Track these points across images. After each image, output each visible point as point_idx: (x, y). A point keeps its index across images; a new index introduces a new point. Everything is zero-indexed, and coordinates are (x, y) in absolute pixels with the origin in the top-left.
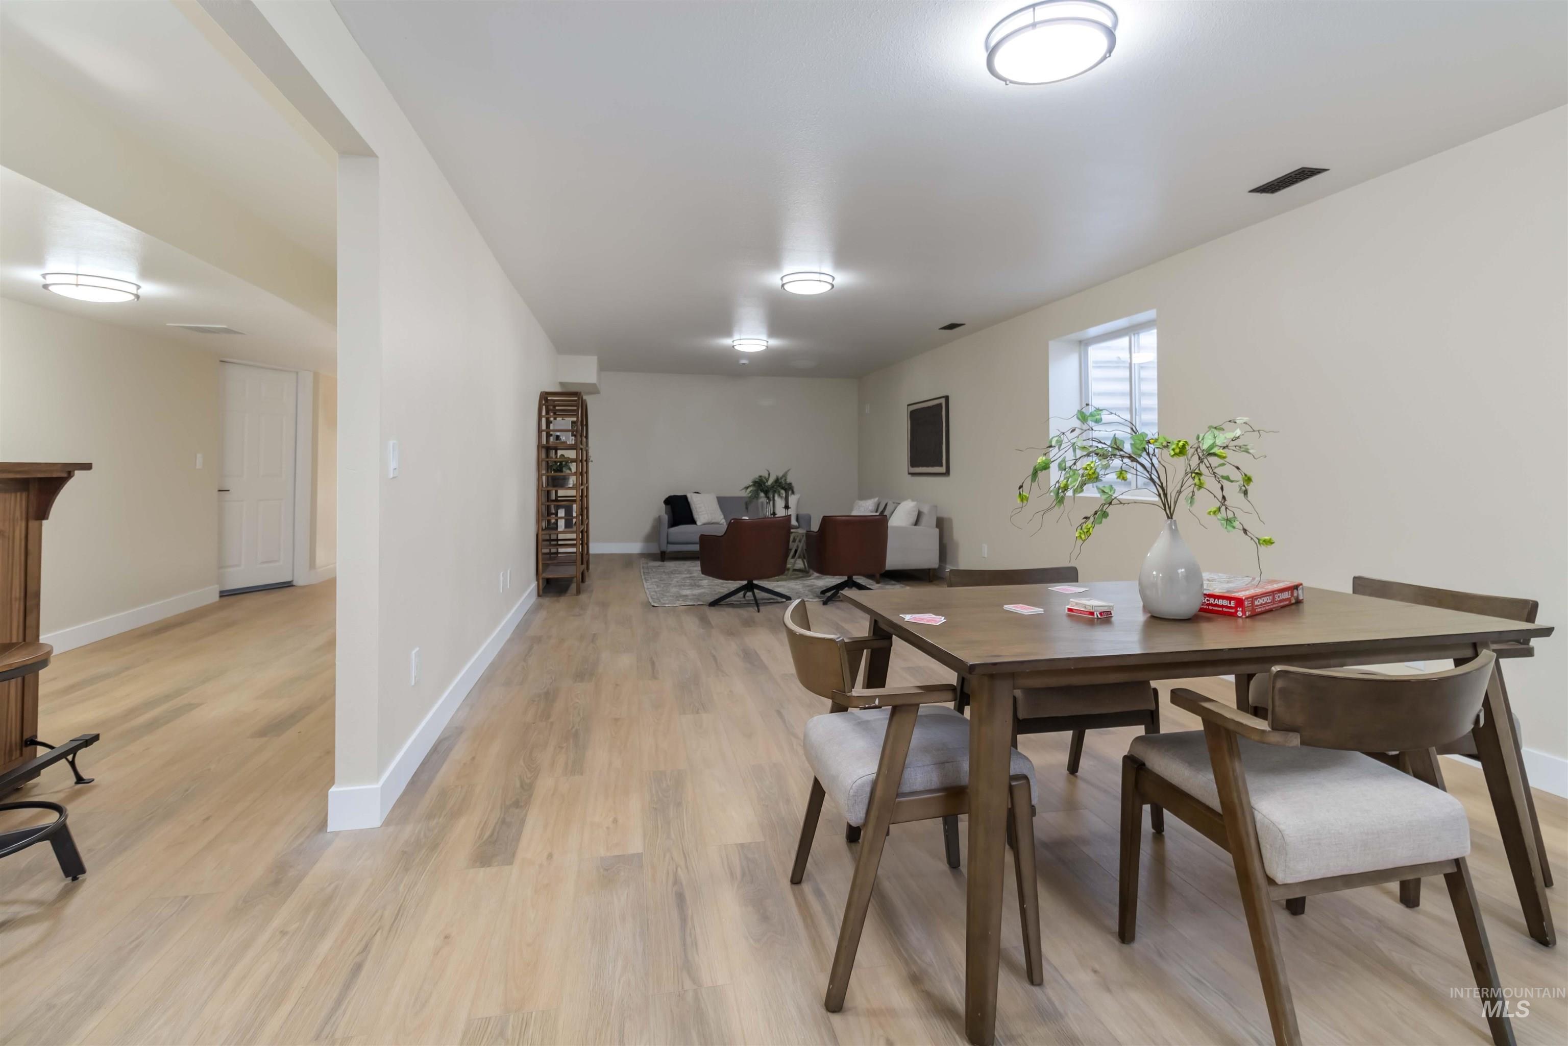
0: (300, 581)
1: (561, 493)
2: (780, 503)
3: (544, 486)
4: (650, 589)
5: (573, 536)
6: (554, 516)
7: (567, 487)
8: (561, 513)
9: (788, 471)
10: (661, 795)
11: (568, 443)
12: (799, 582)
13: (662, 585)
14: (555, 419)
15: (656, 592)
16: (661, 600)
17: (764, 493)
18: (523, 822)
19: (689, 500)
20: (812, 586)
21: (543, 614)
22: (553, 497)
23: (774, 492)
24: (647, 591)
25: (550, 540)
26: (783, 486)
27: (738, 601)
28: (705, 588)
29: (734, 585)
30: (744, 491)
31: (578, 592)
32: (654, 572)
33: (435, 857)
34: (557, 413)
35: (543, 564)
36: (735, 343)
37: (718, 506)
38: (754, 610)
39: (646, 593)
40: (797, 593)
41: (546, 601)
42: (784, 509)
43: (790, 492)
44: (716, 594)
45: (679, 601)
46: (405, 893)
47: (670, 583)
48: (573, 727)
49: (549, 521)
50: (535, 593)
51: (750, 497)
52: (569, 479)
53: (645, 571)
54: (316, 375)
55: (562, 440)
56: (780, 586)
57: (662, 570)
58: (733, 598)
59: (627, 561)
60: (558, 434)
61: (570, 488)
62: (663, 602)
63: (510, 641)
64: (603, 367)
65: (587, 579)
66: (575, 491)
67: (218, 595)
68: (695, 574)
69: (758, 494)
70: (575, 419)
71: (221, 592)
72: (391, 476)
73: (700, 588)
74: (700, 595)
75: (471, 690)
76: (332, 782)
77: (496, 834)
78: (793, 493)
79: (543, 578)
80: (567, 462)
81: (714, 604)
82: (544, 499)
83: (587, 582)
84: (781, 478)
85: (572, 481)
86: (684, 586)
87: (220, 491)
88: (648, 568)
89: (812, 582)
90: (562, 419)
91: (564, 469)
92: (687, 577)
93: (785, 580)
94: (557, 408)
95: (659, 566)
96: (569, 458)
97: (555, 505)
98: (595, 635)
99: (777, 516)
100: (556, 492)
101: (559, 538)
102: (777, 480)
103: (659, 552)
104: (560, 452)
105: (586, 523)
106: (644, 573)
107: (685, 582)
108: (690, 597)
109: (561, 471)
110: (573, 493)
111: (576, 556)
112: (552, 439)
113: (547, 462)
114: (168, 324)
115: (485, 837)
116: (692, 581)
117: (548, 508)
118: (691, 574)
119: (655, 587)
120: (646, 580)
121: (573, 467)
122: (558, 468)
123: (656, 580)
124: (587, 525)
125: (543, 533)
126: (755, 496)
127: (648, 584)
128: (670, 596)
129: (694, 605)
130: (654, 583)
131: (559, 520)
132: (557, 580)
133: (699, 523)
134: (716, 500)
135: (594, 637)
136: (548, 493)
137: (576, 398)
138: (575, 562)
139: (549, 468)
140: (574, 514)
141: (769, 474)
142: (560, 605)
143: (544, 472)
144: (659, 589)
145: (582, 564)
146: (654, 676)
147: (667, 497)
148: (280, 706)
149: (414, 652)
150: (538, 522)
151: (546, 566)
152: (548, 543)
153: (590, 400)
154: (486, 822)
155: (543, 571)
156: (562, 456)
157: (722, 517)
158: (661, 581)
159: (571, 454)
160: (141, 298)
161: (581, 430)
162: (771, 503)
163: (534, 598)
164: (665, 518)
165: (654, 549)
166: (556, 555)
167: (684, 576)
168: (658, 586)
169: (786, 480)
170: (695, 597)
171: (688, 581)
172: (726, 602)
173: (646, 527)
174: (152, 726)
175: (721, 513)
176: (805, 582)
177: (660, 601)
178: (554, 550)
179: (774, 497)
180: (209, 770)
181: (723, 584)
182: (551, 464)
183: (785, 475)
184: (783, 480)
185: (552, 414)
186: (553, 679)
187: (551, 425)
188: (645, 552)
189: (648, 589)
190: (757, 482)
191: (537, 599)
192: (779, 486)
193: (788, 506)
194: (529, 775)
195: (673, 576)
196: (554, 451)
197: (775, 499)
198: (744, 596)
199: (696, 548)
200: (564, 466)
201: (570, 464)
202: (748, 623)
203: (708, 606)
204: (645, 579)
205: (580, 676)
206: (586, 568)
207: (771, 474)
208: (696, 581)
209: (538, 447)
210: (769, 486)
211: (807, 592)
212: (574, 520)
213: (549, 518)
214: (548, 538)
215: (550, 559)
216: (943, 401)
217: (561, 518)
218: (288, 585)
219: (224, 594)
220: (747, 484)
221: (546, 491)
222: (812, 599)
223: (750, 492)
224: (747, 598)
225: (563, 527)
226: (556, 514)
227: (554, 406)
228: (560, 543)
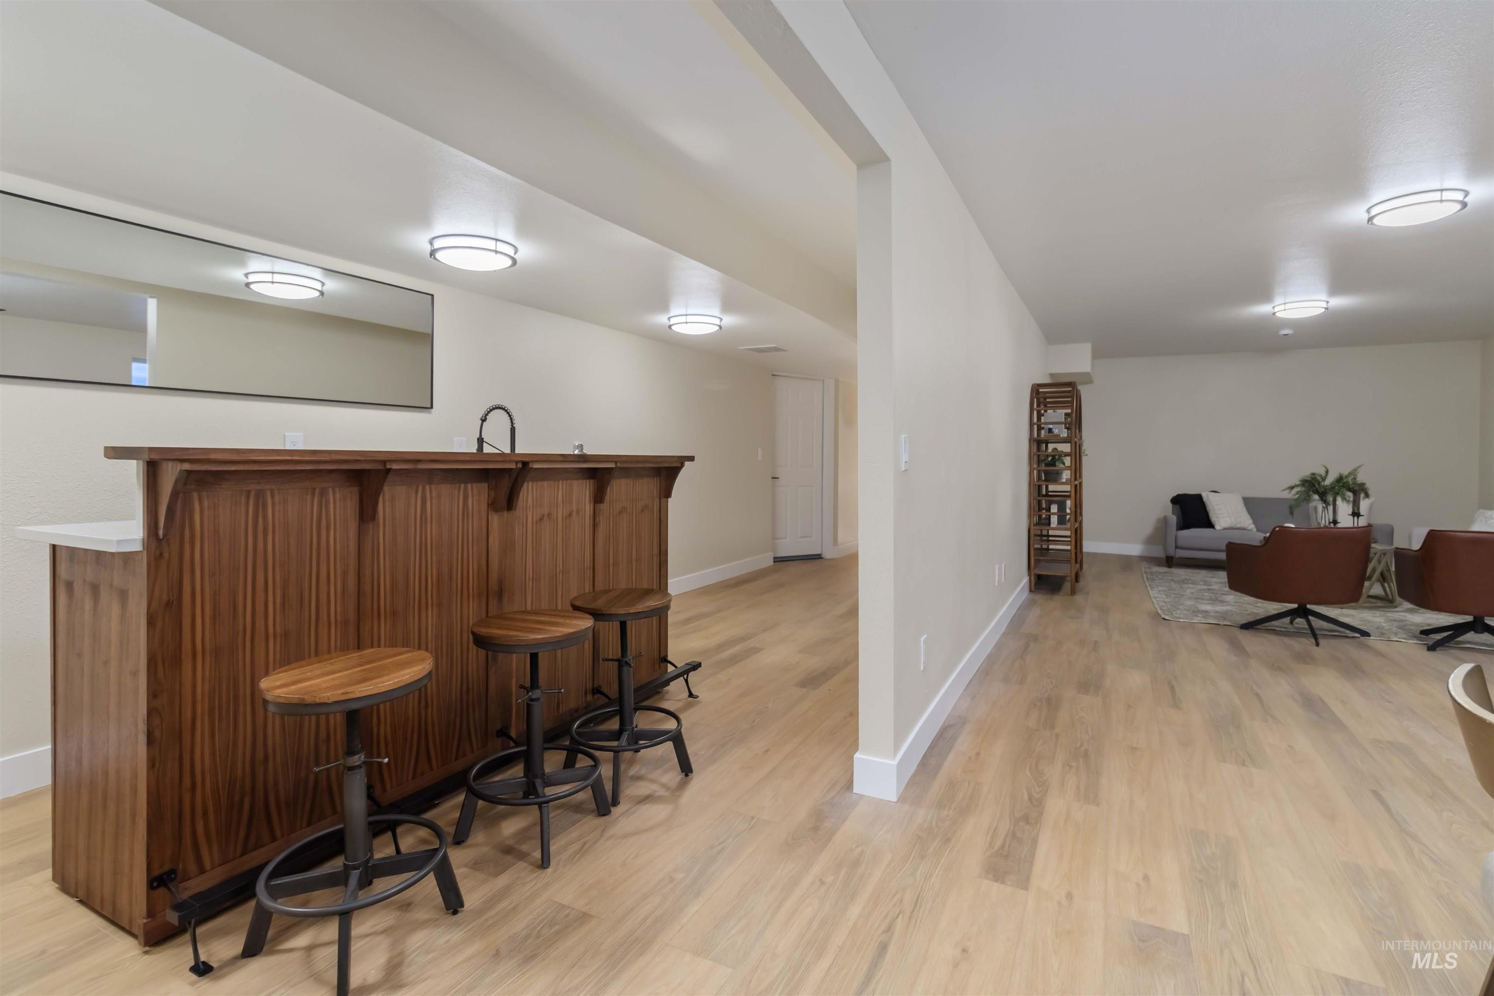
0: (827, 555)
1: (1052, 487)
2: (1344, 510)
3: (1035, 480)
4: (1158, 598)
5: (1068, 533)
6: (1044, 511)
7: (1060, 482)
8: (1054, 508)
9: (1359, 467)
10: (1204, 863)
11: (1061, 436)
12: (1378, 613)
13: (1173, 596)
14: (1046, 411)
15: (1165, 602)
16: (1174, 613)
17: (1319, 496)
18: (1035, 842)
19: (1205, 500)
20: (1402, 621)
21: (1035, 612)
22: (1044, 492)
23: (1336, 494)
24: (1154, 600)
25: (1041, 536)
26: (1351, 486)
27: (1281, 627)
28: (1229, 605)
29: (1274, 608)
30: (1287, 491)
31: (1073, 592)
32: (1160, 579)
33: (946, 854)
34: (1048, 406)
35: (1034, 559)
36: (1276, 309)
37: (1245, 509)
38: (1309, 642)
39: (1153, 602)
40: (1377, 628)
41: (1039, 597)
42: (1351, 517)
43: (1362, 495)
44: (1248, 614)
45: (1197, 616)
46: (922, 882)
47: (1183, 594)
48: (1082, 745)
49: (1040, 516)
50: (1027, 588)
51: (1296, 500)
52: (1062, 473)
53: (1149, 577)
54: (837, 382)
55: (1055, 433)
56: (1347, 616)
57: (1171, 578)
58: (1274, 623)
59: (1126, 563)
60: (1051, 426)
61: (1063, 483)
62: (1178, 615)
63: (1005, 634)
64: (1097, 355)
65: (1081, 579)
66: (1069, 486)
67: (772, 560)
68: (1215, 587)
69: (1309, 496)
70: (1069, 411)
71: (775, 558)
72: (904, 469)
73: (1225, 604)
74: (1226, 613)
75: (970, 681)
76: (856, 749)
77: (1006, 847)
78: (1367, 496)
79: (1035, 574)
80: (1060, 456)
81: (1248, 626)
82: (1036, 494)
83: (1082, 583)
84: (1347, 477)
85: (1066, 475)
86: (1202, 599)
87: (773, 478)
88: (1151, 573)
89: (1402, 616)
90: (1054, 412)
91: (1057, 463)
92: (1205, 590)
93: (1355, 608)
94: (1048, 400)
95: (1165, 573)
96: (1062, 451)
97: (1046, 501)
98: (1096, 642)
99: (1339, 525)
100: (1047, 487)
101: (1050, 534)
102: (1340, 479)
103: (1164, 556)
104: (1051, 447)
105: (1080, 519)
106: (1148, 578)
107: (1203, 595)
108: (1212, 614)
109: (1055, 466)
110: (1067, 488)
111: (1071, 553)
112: (1043, 432)
113: (1039, 456)
114: (739, 348)
115: (996, 848)
116: (1212, 595)
117: (1040, 502)
118: (1208, 585)
119: (1164, 597)
120: (1152, 588)
121: (1067, 461)
122: (1051, 462)
123: (1164, 589)
124: (1081, 523)
125: (1036, 527)
126: (1307, 499)
127: (1154, 592)
128: (1185, 609)
129: (1219, 624)
130: (1162, 592)
131: (1052, 516)
132: (1047, 577)
133: (1218, 527)
134: (1242, 501)
135: (1096, 646)
136: (1040, 487)
137: (1071, 389)
138: (1069, 562)
139: (1039, 462)
140: (1068, 511)
141: (1327, 472)
142: (1056, 602)
143: (1035, 466)
144: (1169, 600)
145: (1076, 562)
146: (1176, 704)
147: (1175, 495)
148: (815, 663)
149: (922, 639)
150: (1030, 516)
151: (1037, 561)
152: (1039, 538)
153: (1083, 390)
154: (995, 830)
155: (1036, 567)
156: (1055, 449)
157: (1251, 521)
158: (1169, 590)
159: (1066, 448)
160: (722, 327)
161: (1075, 422)
162: (1331, 508)
163: (1026, 594)
164: (1173, 519)
165: (1159, 552)
166: (1046, 551)
167: (1200, 587)
168: (1167, 595)
169: (1355, 479)
170: (1218, 614)
171: (1207, 594)
172: (1265, 626)
173: (1148, 527)
174: (733, 660)
175: (1249, 517)
176: (1389, 614)
177: (1172, 614)
178: (1045, 546)
179: (1335, 500)
180: (768, 707)
181: (1257, 603)
182: (1043, 458)
183: (1354, 473)
184: (1350, 479)
185: (1042, 407)
186: (1054, 684)
187: (1042, 418)
188: (1146, 554)
189: (1155, 598)
190: (1308, 480)
191: (1029, 594)
192: (1343, 486)
193: (1359, 513)
194: (1037, 790)
195: (1185, 586)
196: (1044, 445)
197: (1337, 503)
198: (1291, 622)
199: (1223, 556)
200: (1057, 461)
201: (1064, 458)
202: (1304, 658)
203: (1239, 629)
204: (1150, 585)
205: (1084, 687)
206: (1079, 568)
207: (1329, 471)
208: (1217, 595)
209: (1030, 440)
210: (1327, 486)
211: (1395, 629)
212: (1068, 517)
213: (1040, 513)
214: (1039, 533)
215: (1042, 555)
217: (1054, 514)
218: (818, 557)
219: (777, 560)
220: (1292, 484)
221: (1037, 486)
222: (1404, 639)
223: (1297, 493)
224: (1297, 626)
225: (1056, 523)
226: (1049, 510)
227: (1045, 399)
228: (1050, 538)
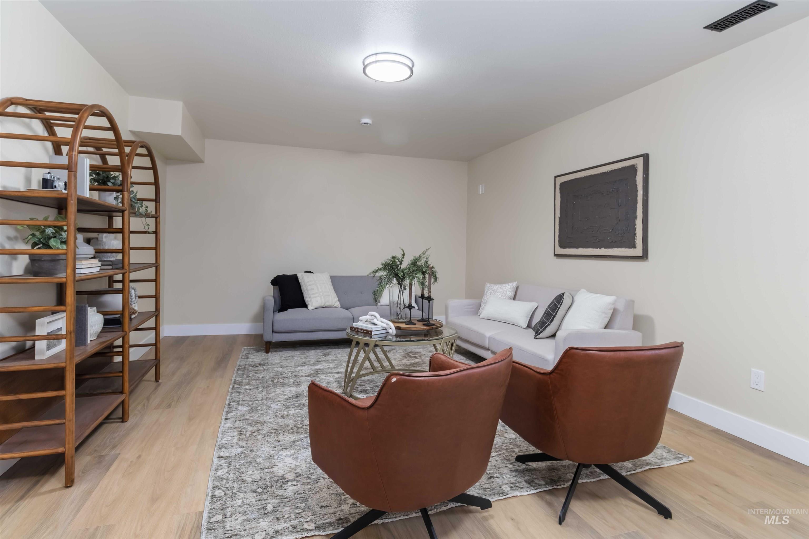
9: (429, 250)
17: (397, 279)
19: (300, 280)
23: (411, 277)
26: (423, 270)
32: (248, 382)
36: (366, 64)
37: (332, 287)
47: (264, 421)
57: (262, 375)
59: (226, 351)
69: (389, 280)
84: (420, 259)
88: (244, 369)
92: (292, 398)
103: (262, 341)
118: (298, 386)
123: (245, 408)
126: (387, 283)
134: (330, 280)
147: (275, 276)
157: (336, 298)
164: (271, 302)
167: (288, 392)
169: (425, 261)
175: (334, 294)
184: (421, 262)
188: (253, 333)
190: (389, 264)
192: (417, 269)
193: (430, 297)
195: (272, 394)
207: (405, 255)
210: (403, 269)
216: (639, 163)
220: (376, 266)
223: (379, 276)
